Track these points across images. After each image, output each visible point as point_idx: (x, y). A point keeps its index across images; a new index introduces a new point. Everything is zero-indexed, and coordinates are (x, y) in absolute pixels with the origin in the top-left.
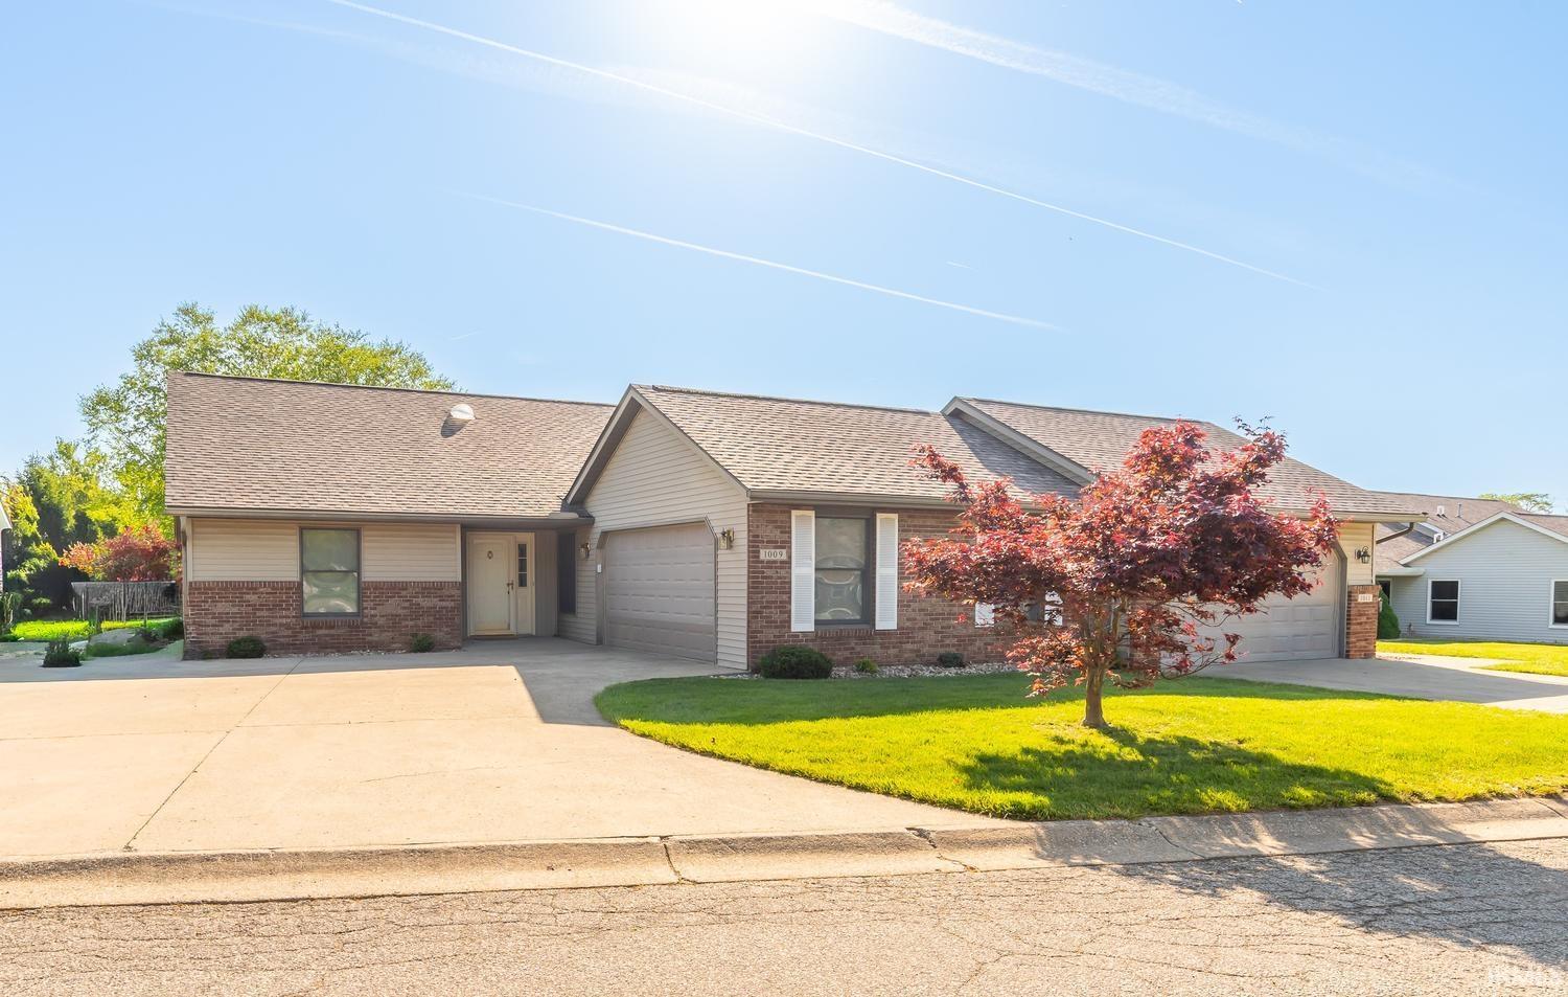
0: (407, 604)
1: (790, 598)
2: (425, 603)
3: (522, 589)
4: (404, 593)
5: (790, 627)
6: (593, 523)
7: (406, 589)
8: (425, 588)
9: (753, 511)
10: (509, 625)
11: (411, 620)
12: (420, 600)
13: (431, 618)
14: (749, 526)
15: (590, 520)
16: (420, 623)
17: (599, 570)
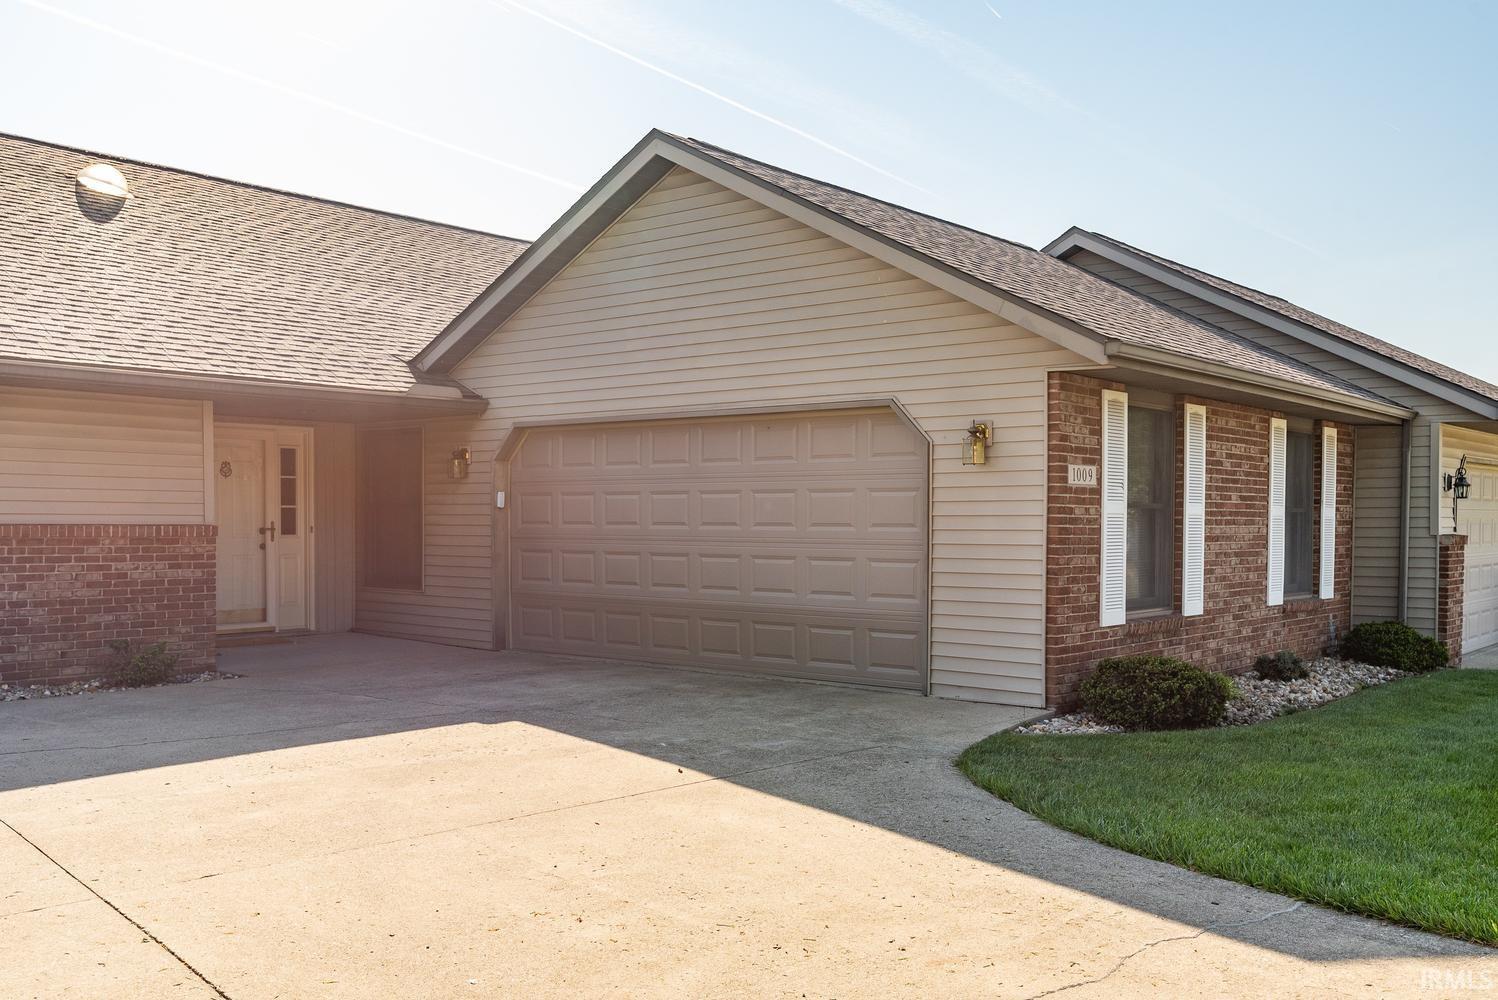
0: (97, 576)
1: (1099, 560)
2: (140, 572)
3: (289, 538)
4: (91, 550)
5: (1097, 618)
6: (484, 411)
7: (94, 542)
8: (140, 540)
9: (1062, 387)
10: (264, 611)
11: (109, 611)
12: (126, 566)
13: (152, 607)
14: (1050, 417)
15: (475, 406)
16: (126, 617)
17: (500, 503)
